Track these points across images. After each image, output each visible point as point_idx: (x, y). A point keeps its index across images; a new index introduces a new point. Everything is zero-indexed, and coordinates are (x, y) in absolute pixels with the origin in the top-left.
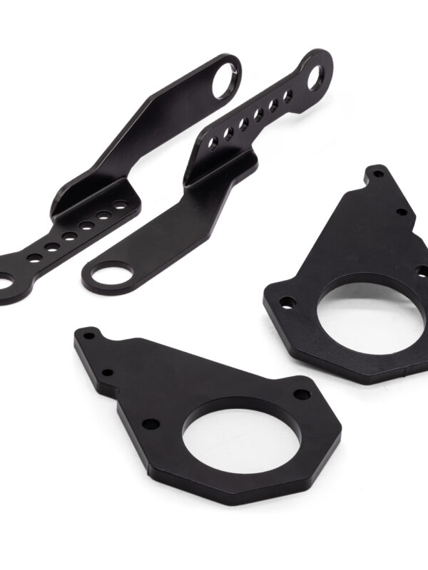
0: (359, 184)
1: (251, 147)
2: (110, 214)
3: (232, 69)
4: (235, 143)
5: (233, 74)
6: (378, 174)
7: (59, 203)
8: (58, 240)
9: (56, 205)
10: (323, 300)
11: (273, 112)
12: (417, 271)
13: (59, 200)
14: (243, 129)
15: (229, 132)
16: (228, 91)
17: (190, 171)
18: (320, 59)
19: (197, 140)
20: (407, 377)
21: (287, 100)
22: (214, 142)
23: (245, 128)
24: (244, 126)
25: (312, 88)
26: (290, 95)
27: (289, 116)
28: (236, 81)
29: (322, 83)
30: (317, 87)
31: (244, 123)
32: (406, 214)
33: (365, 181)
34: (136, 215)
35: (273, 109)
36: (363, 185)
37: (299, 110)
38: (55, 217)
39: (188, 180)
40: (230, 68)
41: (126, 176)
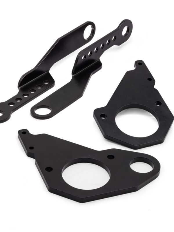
0: (132, 68)
1: (99, 59)
2: (42, 86)
3: (92, 27)
4: (93, 57)
5: (92, 30)
6: (140, 64)
7: (22, 82)
8: (21, 97)
9: (20, 83)
10: (117, 115)
11: (108, 45)
12: (156, 104)
13: (21, 81)
14: (96, 52)
15: (90, 53)
16: (90, 36)
17: (74, 69)
18: (127, 23)
19: (77, 56)
20: (152, 146)
21: (114, 40)
22: (84, 57)
23: (97, 51)
24: (97, 50)
25: (124, 35)
26: (115, 38)
27: (115, 46)
28: (93, 32)
29: (128, 33)
30: (126, 35)
31: (96, 49)
32: (151, 80)
33: (135, 67)
34: (53, 87)
35: (108, 44)
36: (134, 69)
37: (119, 44)
38: (20, 88)
39: (73, 73)
40: (91, 27)
41: (48, 71)
